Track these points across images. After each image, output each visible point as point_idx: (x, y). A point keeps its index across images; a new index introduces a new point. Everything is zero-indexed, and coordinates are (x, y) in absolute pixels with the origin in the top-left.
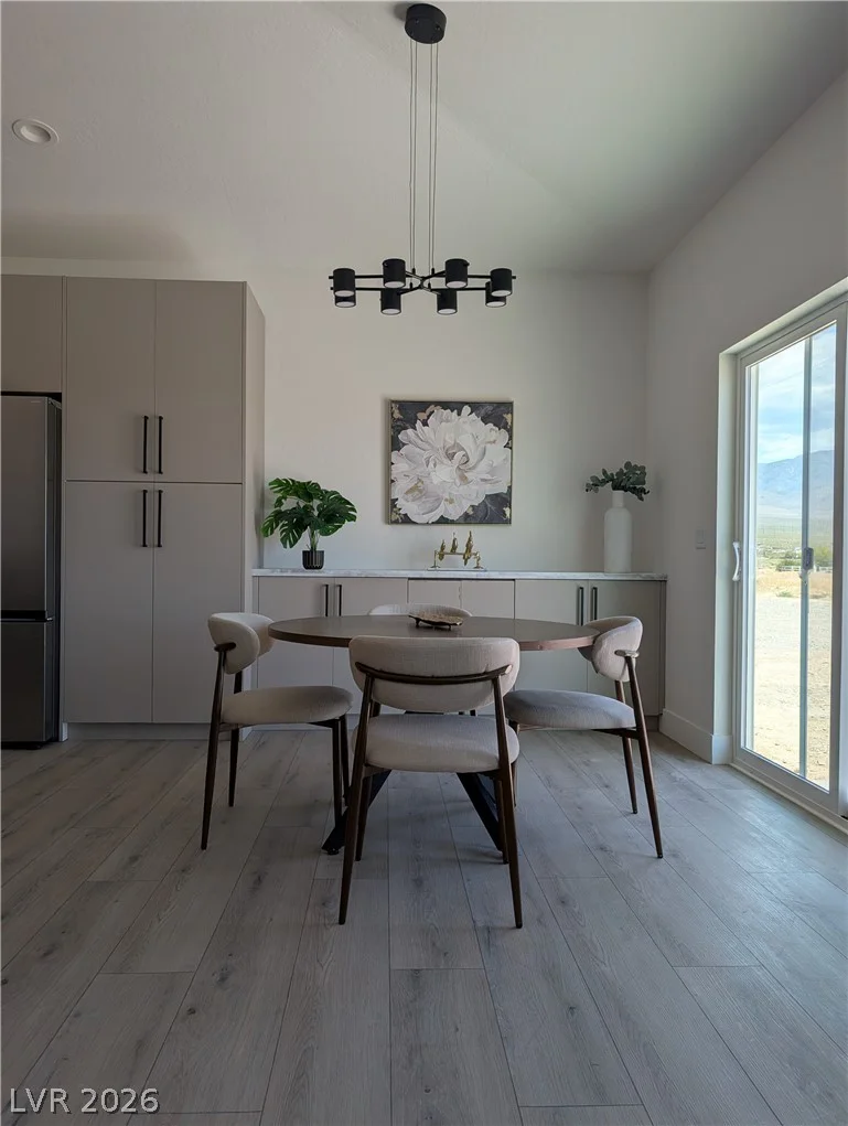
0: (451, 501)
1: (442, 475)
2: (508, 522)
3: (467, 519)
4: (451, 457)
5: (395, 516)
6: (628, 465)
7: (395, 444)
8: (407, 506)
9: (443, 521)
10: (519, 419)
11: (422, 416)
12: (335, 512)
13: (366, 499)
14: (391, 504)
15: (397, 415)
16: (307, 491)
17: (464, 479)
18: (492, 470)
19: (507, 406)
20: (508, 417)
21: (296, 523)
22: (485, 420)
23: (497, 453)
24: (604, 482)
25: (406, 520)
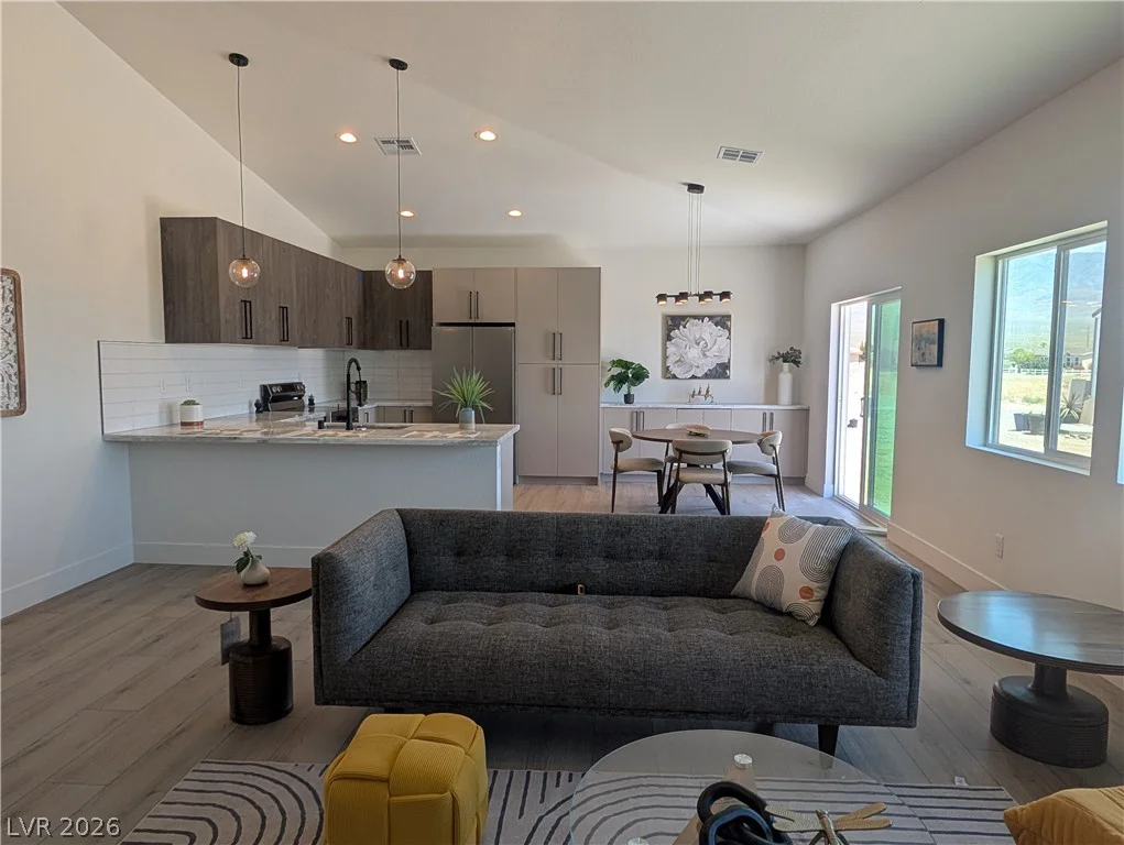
0: (698, 367)
1: (694, 353)
2: (728, 377)
3: (706, 376)
4: (698, 344)
5: (668, 375)
6: (792, 349)
7: (669, 338)
8: (675, 370)
9: (694, 377)
10: (733, 324)
11: (683, 323)
12: (640, 375)
13: (654, 367)
14: (666, 369)
15: (670, 323)
16: (626, 365)
17: (705, 355)
18: (720, 351)
19: (728, 317)
20: (728, 323)
21: (620, 380)
22: (716, 325)
23: (722, 341)
24: (777, 358)
25: (674, 377)
